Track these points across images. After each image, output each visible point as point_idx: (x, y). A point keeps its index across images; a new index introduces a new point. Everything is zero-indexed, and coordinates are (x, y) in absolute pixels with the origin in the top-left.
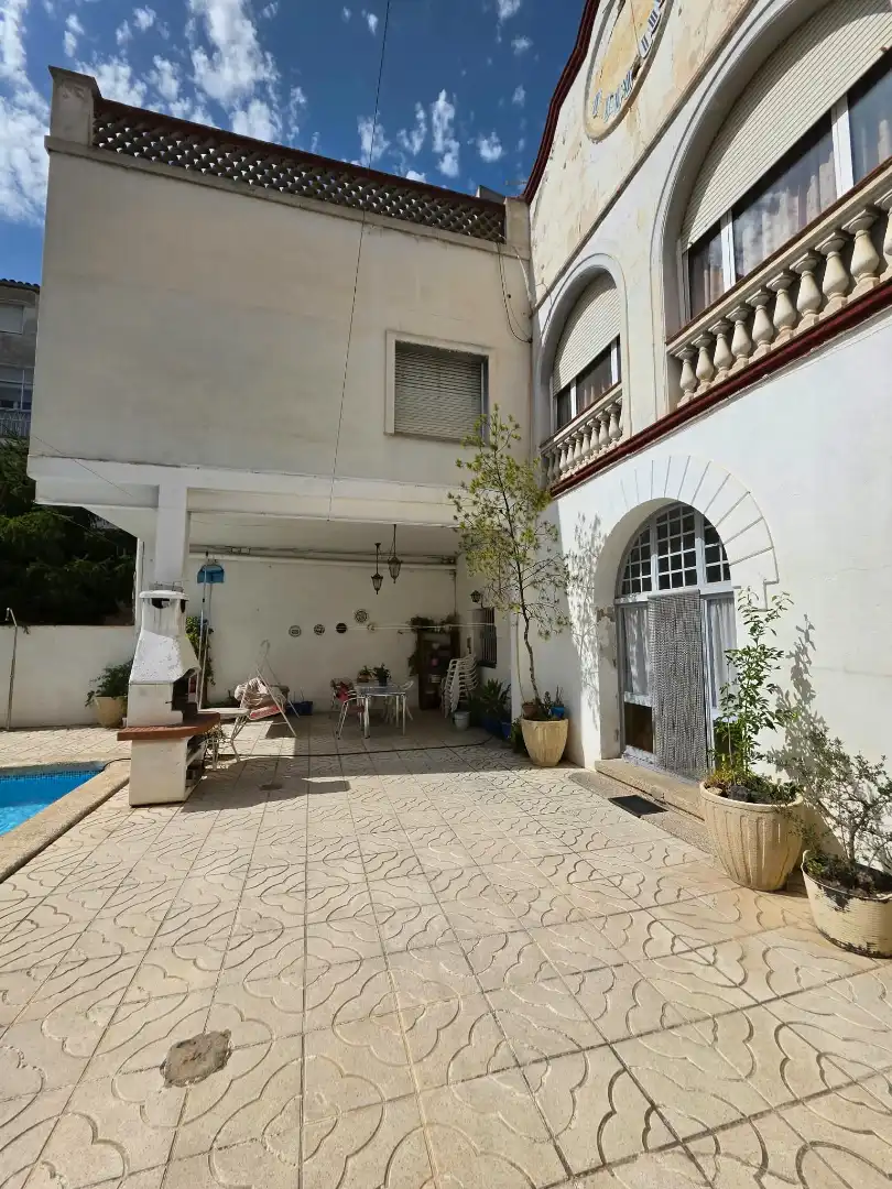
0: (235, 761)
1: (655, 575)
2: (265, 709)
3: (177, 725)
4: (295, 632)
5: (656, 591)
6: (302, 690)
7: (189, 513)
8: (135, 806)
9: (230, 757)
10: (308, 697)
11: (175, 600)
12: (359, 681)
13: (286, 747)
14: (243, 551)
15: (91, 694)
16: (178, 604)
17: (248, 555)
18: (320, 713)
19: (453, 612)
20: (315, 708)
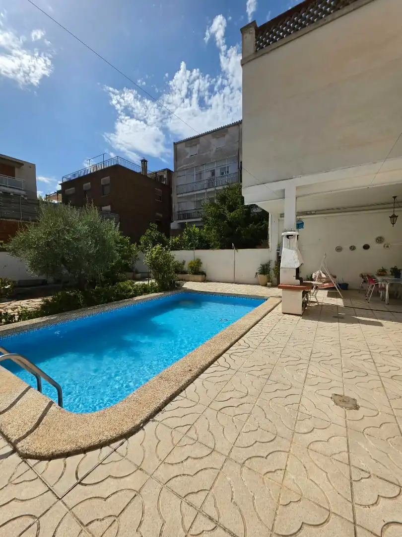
0: (316, 304)
2: (327, 284)
3: (298, 285)
4: (339, 249)
6: (343, 277)
7: (296, 198)
8: (285, 313)
9: (316, 302)
10: (346, 281)
11: (295, 235)
12: (379, 275)
13: (339, 302)
14: (312, 213)
15: (257, 273)
16: (296, 236)
17: (314, 214)
18: (352, 289)
20: (350, 286)
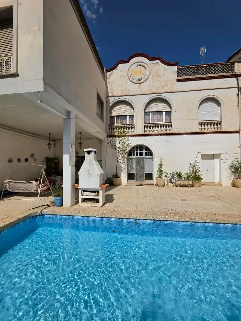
1: (135, 154)
4: (10, 161)
5: (135, 156)
19: (54, 156)
